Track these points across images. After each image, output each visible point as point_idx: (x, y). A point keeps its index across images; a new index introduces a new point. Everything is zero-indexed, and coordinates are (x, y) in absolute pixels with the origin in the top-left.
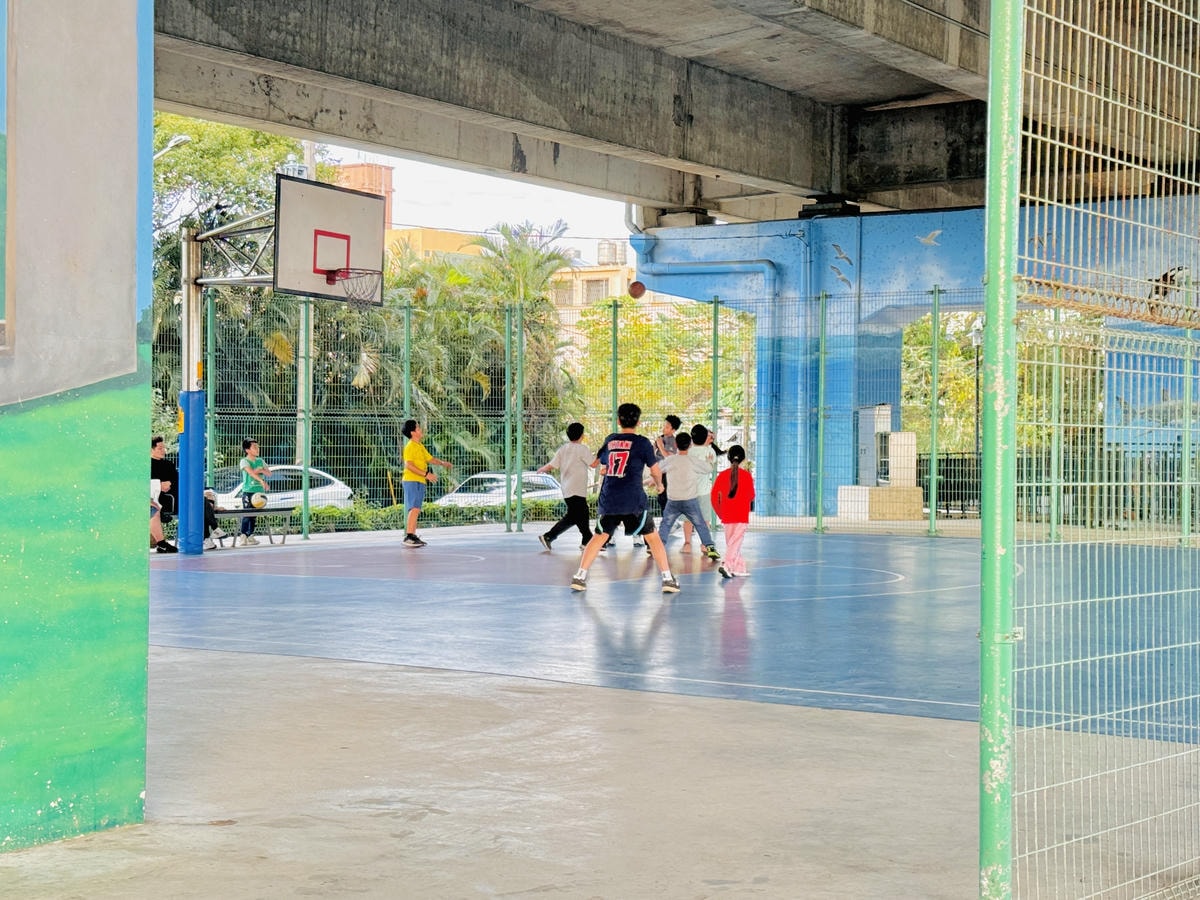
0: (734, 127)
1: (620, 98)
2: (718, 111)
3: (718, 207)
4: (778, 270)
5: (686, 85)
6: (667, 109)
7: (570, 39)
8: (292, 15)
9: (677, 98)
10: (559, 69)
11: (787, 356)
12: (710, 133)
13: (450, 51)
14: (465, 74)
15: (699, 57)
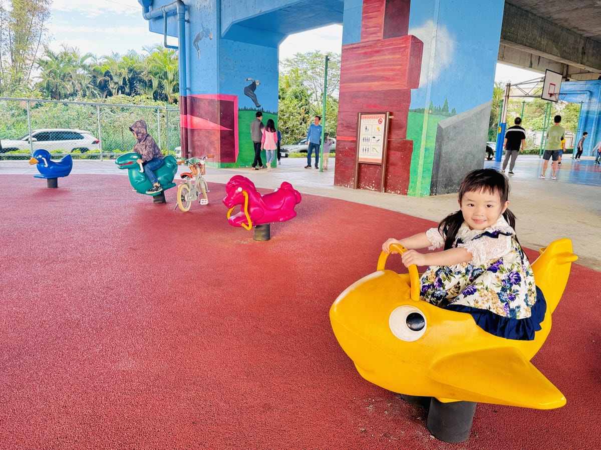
0: (593, 55)
1: (571, 48)
2: (590, 51)
3: (570, 77)
4: (591, 93)
5: (585, 44)
6: (580, 51)
7: (564, 33)
8: (513, 28)
9: (583, 47)
10: (561, 41)
11: (590, 115)
12: (588, 57)
13: (540, 37)
14: (543, 43)
15: (591, 37)
